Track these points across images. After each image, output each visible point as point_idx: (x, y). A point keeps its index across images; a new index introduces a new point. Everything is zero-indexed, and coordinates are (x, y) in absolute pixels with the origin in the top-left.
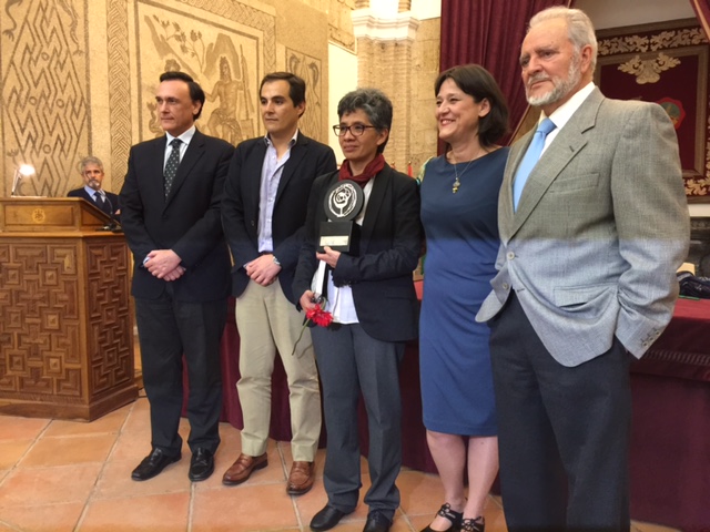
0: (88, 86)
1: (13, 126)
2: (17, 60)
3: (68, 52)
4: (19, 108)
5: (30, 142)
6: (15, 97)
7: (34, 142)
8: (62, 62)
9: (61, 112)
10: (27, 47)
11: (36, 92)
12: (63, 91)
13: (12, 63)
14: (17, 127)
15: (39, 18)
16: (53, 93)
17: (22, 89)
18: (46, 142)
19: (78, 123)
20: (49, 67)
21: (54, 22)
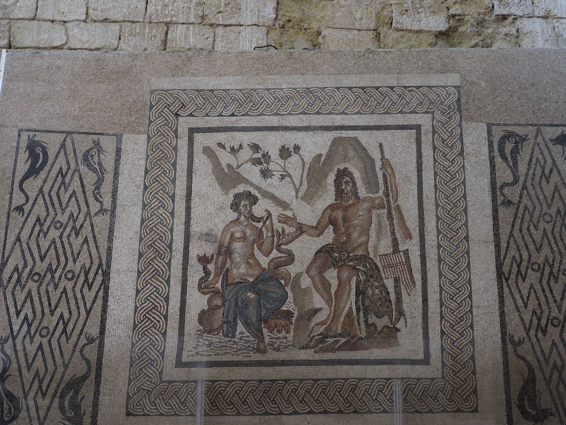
0: (110, 249)
1: (8, 309)
2: (24, 236)
3: (88, 213)
4: (18, 287)
5: (25, 325)
6: (15, 276)
7: (29, 326)
8: (78, 227)
9: (70, 285)
10: (38, 219)
11: (41, 267)
12: (75, 261)
13: (18, 239)
14: (12, 310)
15: (57, 185)
16: (62, 265)
17: (25, 266)
18: (44, 324)
19: (89, 296)
20: (61, 237)
21: (75, 185)
